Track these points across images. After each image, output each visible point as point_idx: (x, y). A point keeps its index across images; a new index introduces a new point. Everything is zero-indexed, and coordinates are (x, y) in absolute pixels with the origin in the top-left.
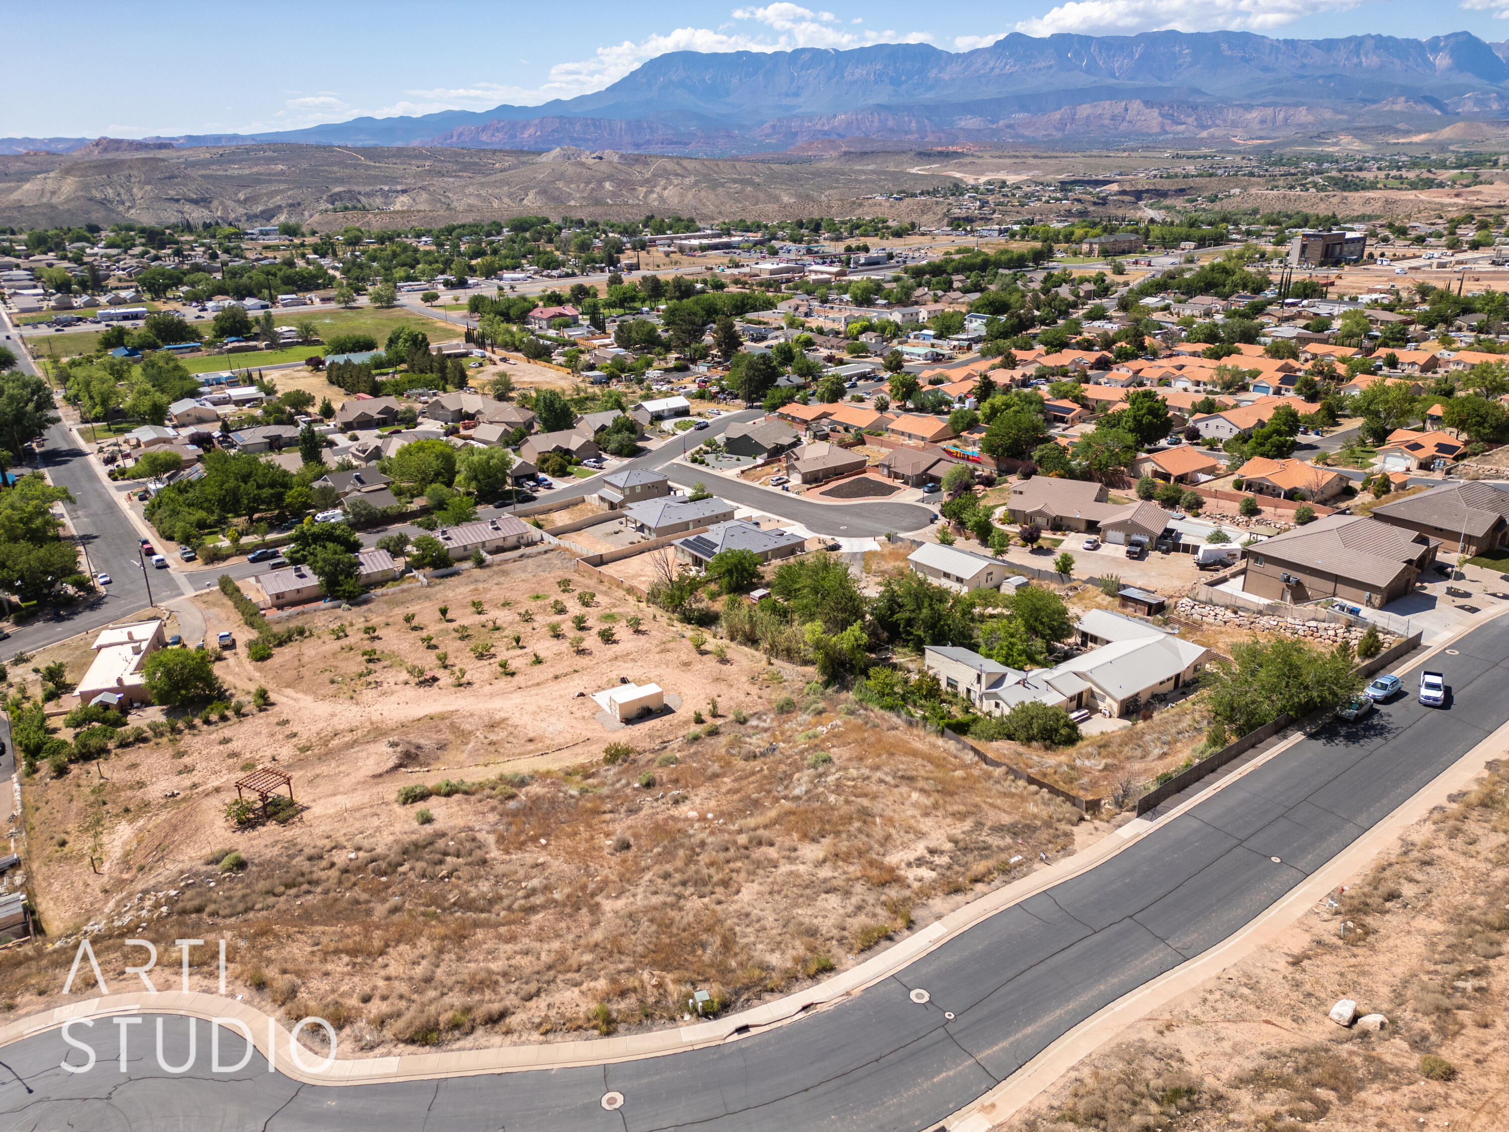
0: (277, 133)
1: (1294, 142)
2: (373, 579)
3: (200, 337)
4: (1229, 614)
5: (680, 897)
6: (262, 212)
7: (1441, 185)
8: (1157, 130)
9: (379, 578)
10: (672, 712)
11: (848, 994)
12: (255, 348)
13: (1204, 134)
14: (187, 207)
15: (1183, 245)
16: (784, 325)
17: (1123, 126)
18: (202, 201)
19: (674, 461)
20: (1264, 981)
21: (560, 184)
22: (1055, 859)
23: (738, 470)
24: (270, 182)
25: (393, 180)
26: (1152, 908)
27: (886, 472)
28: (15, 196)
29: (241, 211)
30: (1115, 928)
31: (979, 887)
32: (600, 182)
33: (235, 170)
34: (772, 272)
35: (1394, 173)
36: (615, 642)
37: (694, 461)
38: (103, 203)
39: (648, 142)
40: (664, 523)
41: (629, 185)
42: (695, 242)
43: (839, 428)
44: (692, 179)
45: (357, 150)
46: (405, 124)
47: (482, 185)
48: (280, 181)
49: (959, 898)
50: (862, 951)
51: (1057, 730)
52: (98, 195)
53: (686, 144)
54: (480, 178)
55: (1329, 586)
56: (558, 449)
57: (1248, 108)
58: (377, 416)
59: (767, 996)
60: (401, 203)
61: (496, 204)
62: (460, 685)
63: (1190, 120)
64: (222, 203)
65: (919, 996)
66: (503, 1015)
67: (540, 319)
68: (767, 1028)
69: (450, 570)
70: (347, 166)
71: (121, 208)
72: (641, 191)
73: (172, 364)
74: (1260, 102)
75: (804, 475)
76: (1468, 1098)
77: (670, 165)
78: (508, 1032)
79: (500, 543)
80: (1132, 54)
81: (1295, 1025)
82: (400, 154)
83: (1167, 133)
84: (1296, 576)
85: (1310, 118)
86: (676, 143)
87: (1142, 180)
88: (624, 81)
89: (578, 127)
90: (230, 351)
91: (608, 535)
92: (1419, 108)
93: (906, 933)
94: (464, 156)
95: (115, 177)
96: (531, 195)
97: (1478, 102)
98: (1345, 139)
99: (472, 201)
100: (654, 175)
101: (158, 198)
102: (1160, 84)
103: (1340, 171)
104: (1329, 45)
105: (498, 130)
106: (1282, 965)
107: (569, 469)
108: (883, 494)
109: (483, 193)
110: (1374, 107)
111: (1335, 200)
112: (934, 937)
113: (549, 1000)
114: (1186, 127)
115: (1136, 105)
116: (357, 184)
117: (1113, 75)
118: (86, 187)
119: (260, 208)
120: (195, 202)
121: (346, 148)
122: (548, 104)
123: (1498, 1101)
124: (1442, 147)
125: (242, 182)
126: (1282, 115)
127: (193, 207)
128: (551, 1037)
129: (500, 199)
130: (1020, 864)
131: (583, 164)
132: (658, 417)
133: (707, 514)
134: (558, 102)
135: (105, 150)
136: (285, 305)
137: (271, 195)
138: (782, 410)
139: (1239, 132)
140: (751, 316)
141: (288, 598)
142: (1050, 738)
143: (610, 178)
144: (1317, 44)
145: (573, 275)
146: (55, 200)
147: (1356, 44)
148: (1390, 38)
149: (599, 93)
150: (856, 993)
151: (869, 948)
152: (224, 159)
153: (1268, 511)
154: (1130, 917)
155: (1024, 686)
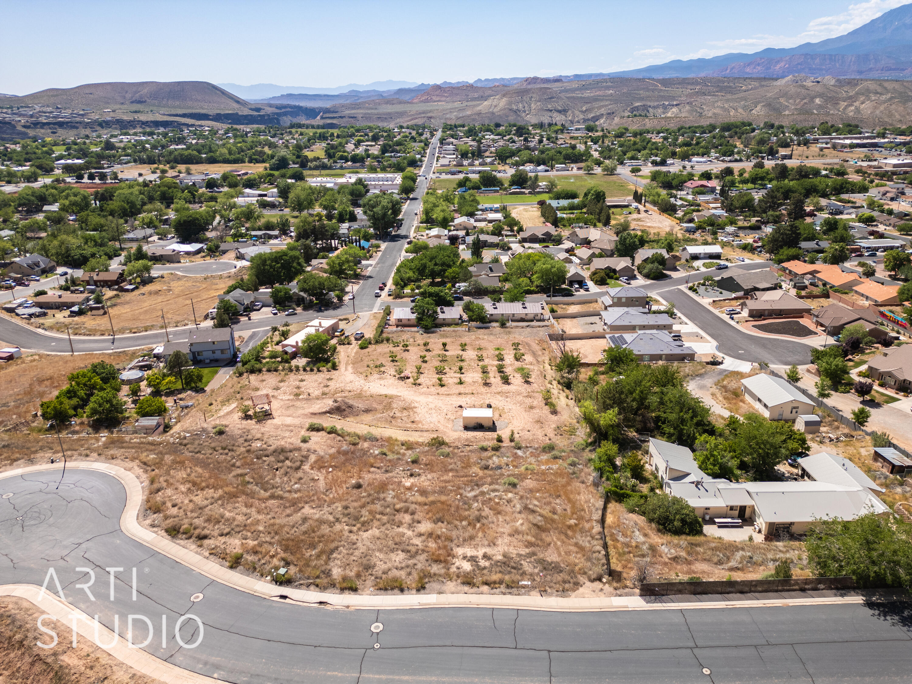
0: (624, 72)
2: (447, 321)
3: (502, 185)
5: (338, 520)
6: (593, 117)
9: (450, 321)
10: (494, 431)
11: (348, 607)
12: (523, 193)
14: (555, 114)
16: (865, 205)
18: (563, 111)
19: (679, 287)
21: (782, 100)
22: (551, 595)
23: (711, 300)
24: (602, 100)
25: (673, 98)
26: (570, 654)
27: (814, 319)
28: (479, 108)
29: (582, 116)
30: (531, 652)
31: (485, 588)
32: (812, 99)
33: (587, 94)
34: (895, 166)
36: (509, 384)
37: (691, 289)
38: (516, 112)
39: (871, 70)
40: (618, 323)
41: (834, 101)
42: (848, 142)
43: (819, 283)
44: (889, 96)
45: (658, 81)
46: (701, 63)
47: (727, 101)
48: (606, 100)
49: (466, 588)
50: (381, 589)
51: (672, 521)
52: (514, 107)
53: (903, 70)
54: (729, 96)
56: (608, 268)
58: (541, 236)
59: (312, 587)
60: (672, 112)
61: (732, 113)
62: (415, 384)
64: (573, 112)
65: (378, 627)
66: (205, 537)
67: (689, 188)
68: (294, 602)
69: (485, 325)
70: (648, 90)
71: (523, 115)
72: (843, 104)
73: (472, 198)
75: (754, 311)
77: (872, 86)
78: (200, 546)
79: (524, 316)
82: (684, 82)
86: (894, 69)
88: (865, 26)
89: (817, 61)
90: (511, 194)
91: (587, 324)
93: (414, 591)
94: (724, 82)
95: (524, 98)
96: (759, 107)
99: (717, 111)
100: (857, 94)
101: (542, 109)
105: (759, 65)
107: (608, 281)
108: (799, 335)
109: (726, 106)
112: (424, 601)
116: (650, 101)
118: (510, 103)
119: (592, 115)
120: (559, 112)
121: (653, 79)
122: (800, 47)
125: (586, 100)
127: (558, 114)
128: (212, 556)
129: (736, 110)
130: (524, 587)
131: (803, 86)
132: (695, 257)
133: (651, 323)
134: (808, 44)
135: (529, 83)
136: (557, 171)
137: (600, 108)
138: (785, 265)
140: (845, 196)
141: (403, 322)
142: (664, 524)
143: (820, 95)
145: (741, 160)
146: (495, 110)
149: (842, 37)
150: (352, 609)
151: (386, 589)
152: (584, 88)
154: (549, 651)
155: (696, 486)
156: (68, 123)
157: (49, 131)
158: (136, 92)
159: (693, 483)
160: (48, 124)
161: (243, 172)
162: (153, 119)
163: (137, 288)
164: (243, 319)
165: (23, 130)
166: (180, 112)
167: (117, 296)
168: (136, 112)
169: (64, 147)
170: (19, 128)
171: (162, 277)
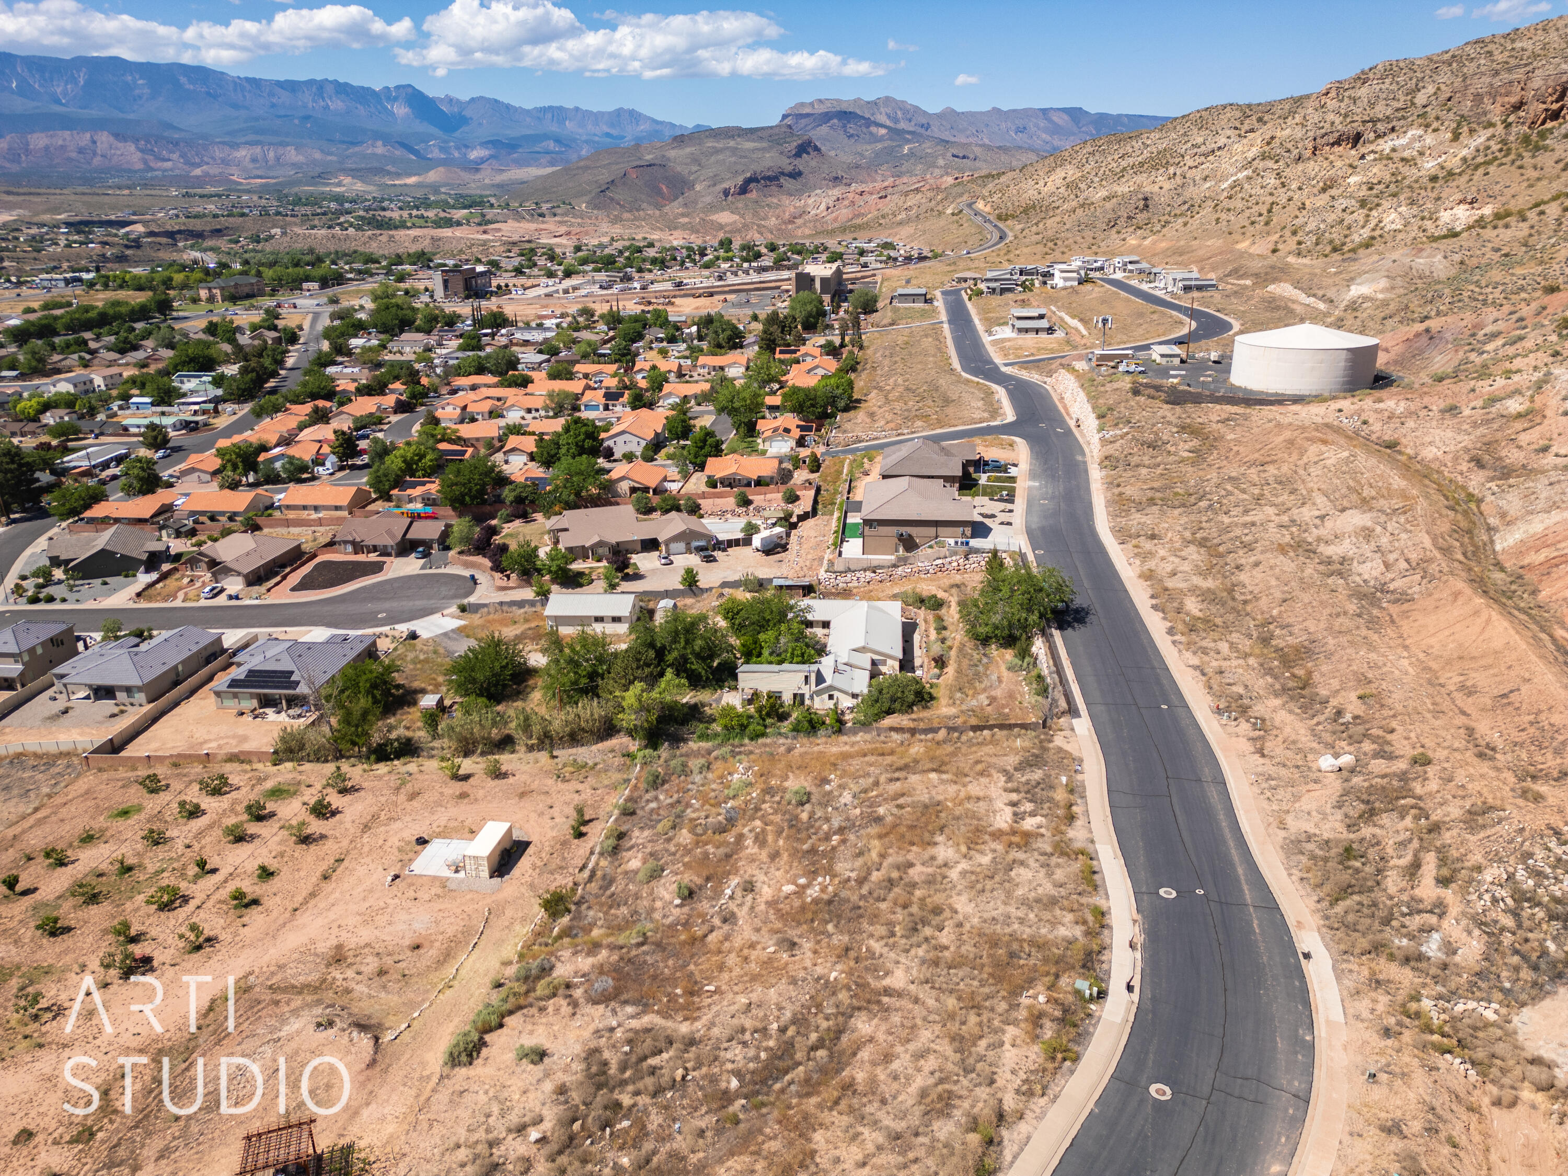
1: (298, 182)
4: (869, 574)
7: (459, 224)
8: (140, 166)
10: (528, 844)
13: (198, 172)
15: (305, 285)
17: (97, 161)
23: (126, 595)
26: (1167, 766)
27: (350, 548)
31: (1076, 809)
35: (415, 212)
36: (336, 812)
37: (34, 601)
43: (202, 519)
49: (1080, 823)
50: (1095, 890)
55: (931, 531)
57: (235, 146)
59: (1103, 957)
62: (199, 948)
63: (175, 156)
65: (1167, 893)
74: (243, 140)
75: (246, 577)
80: (74, 80)
83: (152, 169)
84: (905, 530)
85: (301, 158)
87: (164, 218)
92: (398, 153)
97: (442, 149)
98: (347, 180)
102: (121, 115)
103: (367, 211)
104: (292, 86)
110: (357, 149)
111: (384, 238)
112: (1111, 855)
113: (1007, 1069)
114: (173, 163)
115: (104, 139)
117: (58, 102)
124: (436, 189)
126: (271, 155)
130: (1070, 782)
138: (88, 514)
139: (233, 170)
144: (279, 84)
147: (319, 87)
148: (346, 84)
150: (1137, 917)
151: (1096, 885)
153: (758, 499)
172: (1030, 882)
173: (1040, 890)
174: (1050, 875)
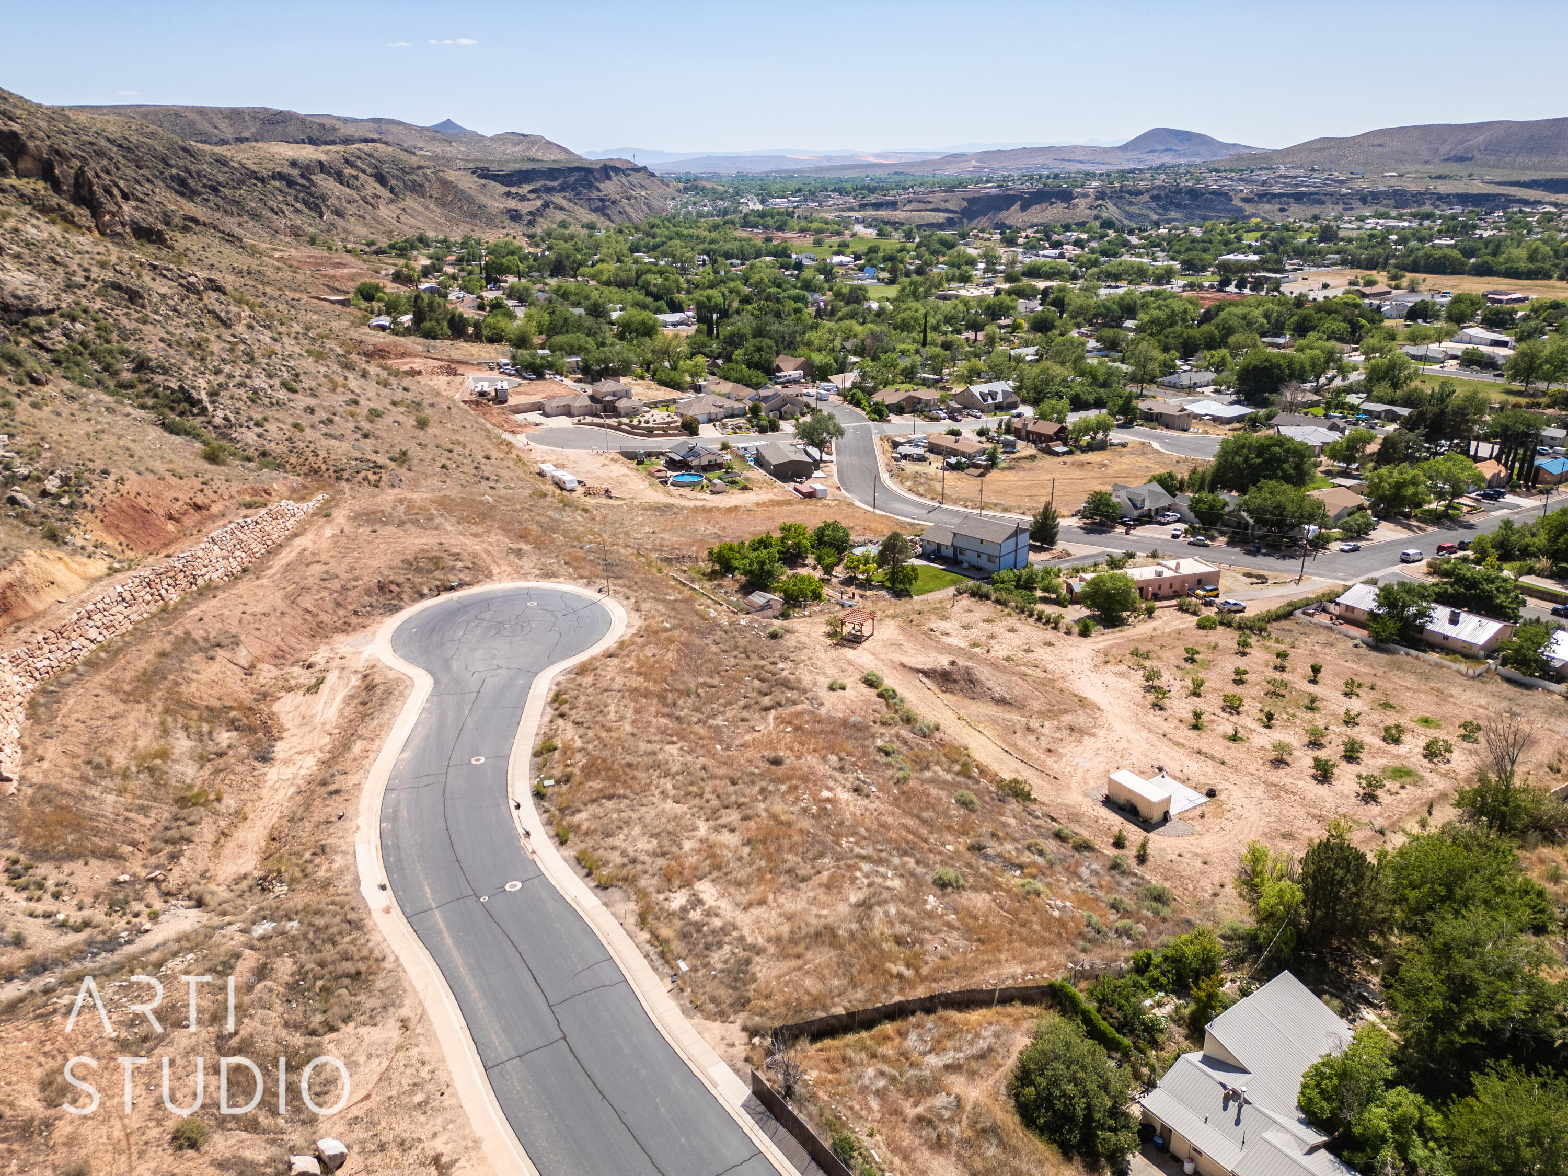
20: (423, 1119)
22: (678, 998)
30: (552, 1024)
31: (644, 936)
50: (577, 859)
65: (514, 886)
76: (144, 1138)
81: (350, 1116)
106: (440, 1146)
112: (582, 900)
123: (124, 1158)
151: (580, 863)
154: (564, 1038)
155: (1227, 1099)
156: (1311, 194)
157: (1278, 207)
158: (1461, 142)
159: (1224, 1086)
160: (1280, 195)
161: (1518, 295)
162: (1460, 191)
163: (1070, 453)
164: (1121, 529)
165: (1241, 204)
166: (1527, 177)
167: (1032, 457)
168: (1439, 177)
169: (1258, 234)
170: (1237, 202)
171: (1124, 445)
172: (635, 840)
173: (622, 836)
174: (624, 854)
